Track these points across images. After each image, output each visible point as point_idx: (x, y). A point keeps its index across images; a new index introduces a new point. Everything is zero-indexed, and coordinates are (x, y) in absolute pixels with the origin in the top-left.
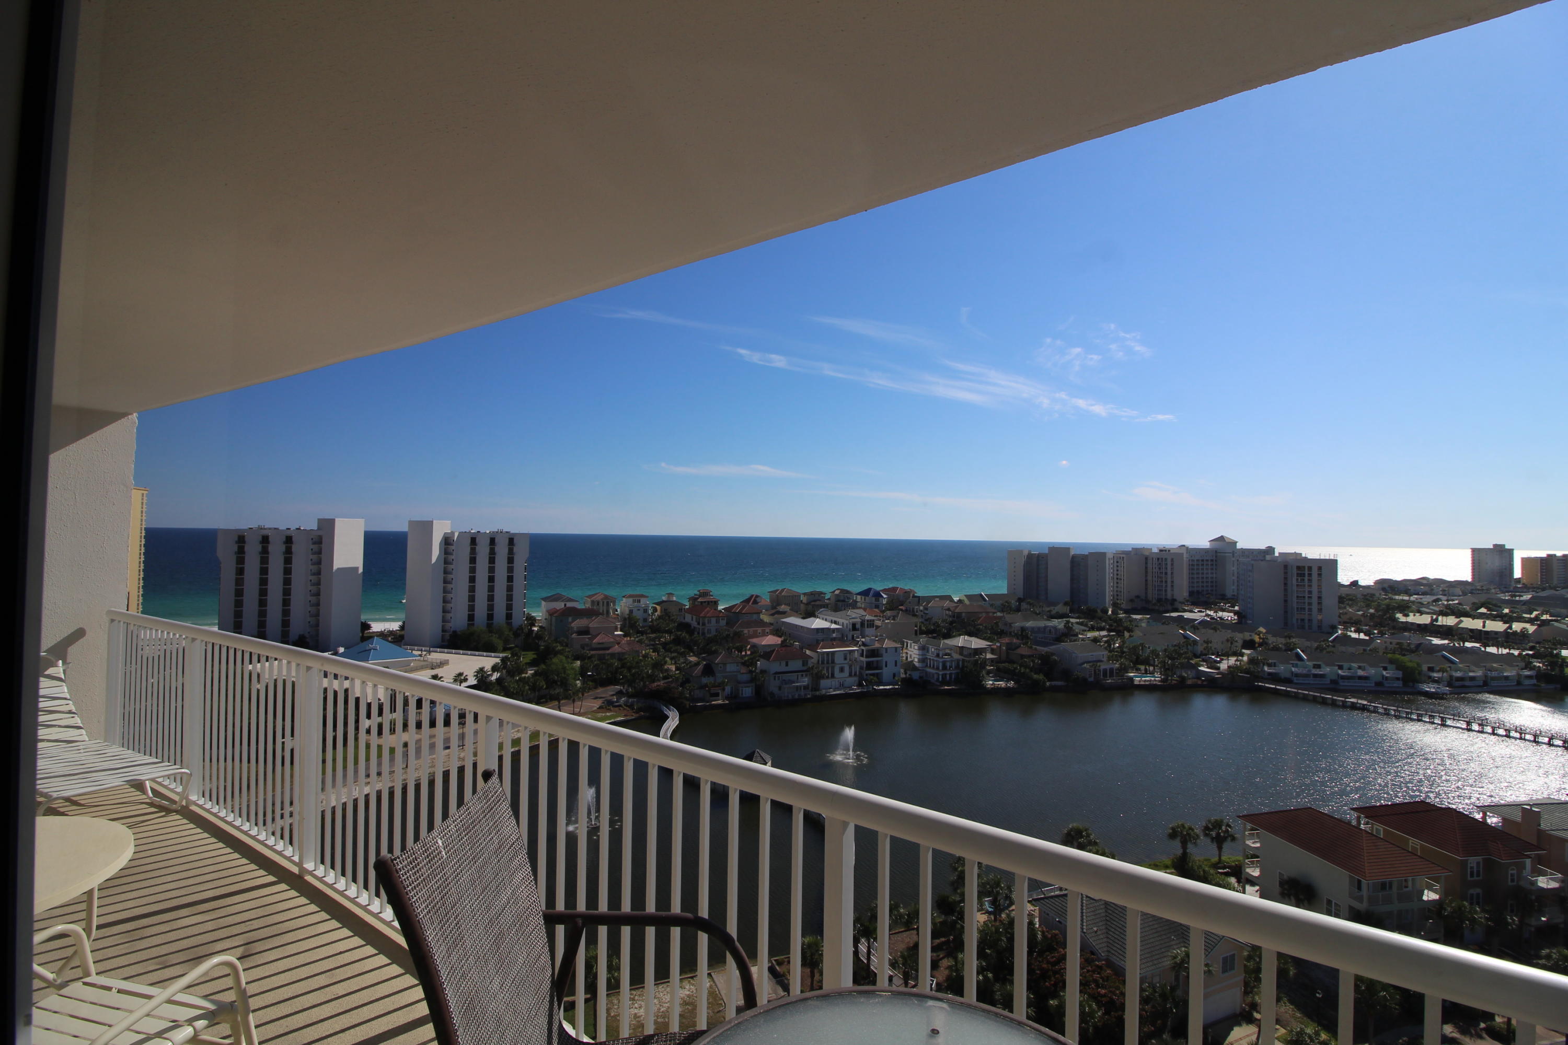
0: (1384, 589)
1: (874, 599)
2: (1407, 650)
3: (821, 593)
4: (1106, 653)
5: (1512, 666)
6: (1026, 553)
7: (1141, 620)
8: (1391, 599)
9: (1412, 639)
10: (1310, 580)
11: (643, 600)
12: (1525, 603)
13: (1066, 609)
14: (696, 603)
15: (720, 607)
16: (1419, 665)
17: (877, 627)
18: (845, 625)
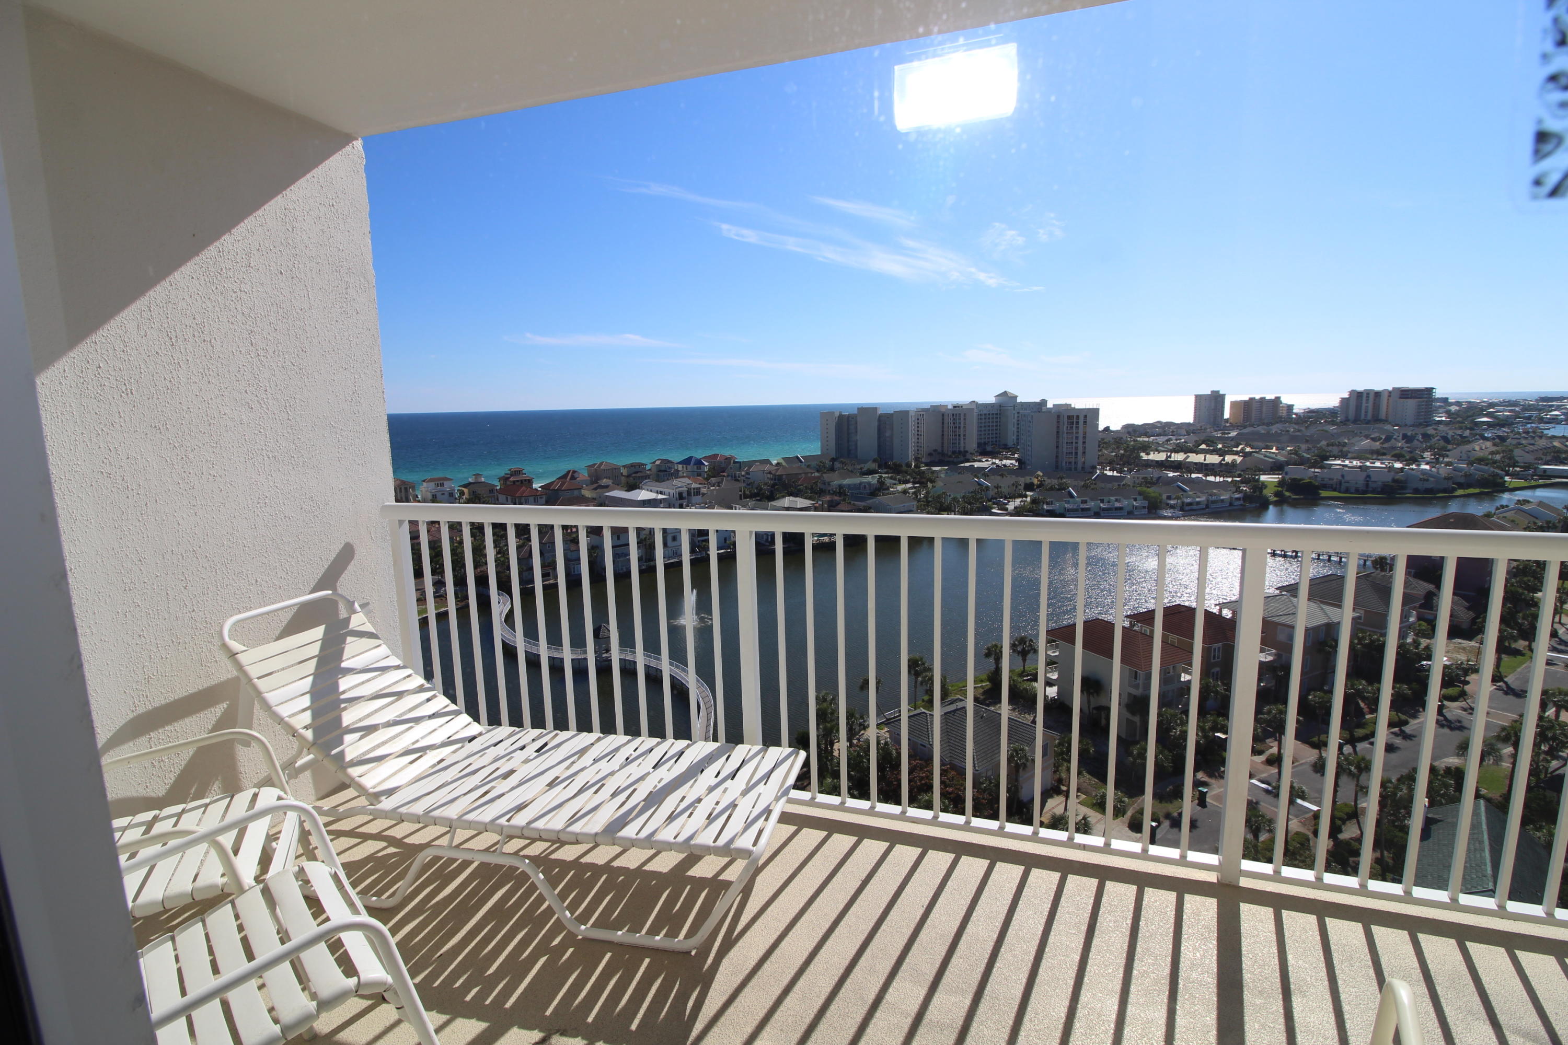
0: (1129, 433)
1: (695, 467)
2: (1150, 483)
3: (640, 465)
4: (915, 503)
5: (1226, 490)
6: (837, 414)
7: (940, 471)
8: (1135, 441)
9: (1153, 473)
10: (1077, 426)
11: (447, 484)
12: (1232, 439)
13: (874, 466)
14: (508, 483)
15: (537, 485)
16: (1161, 495)
17: (704, 494)
18: (671, 494)
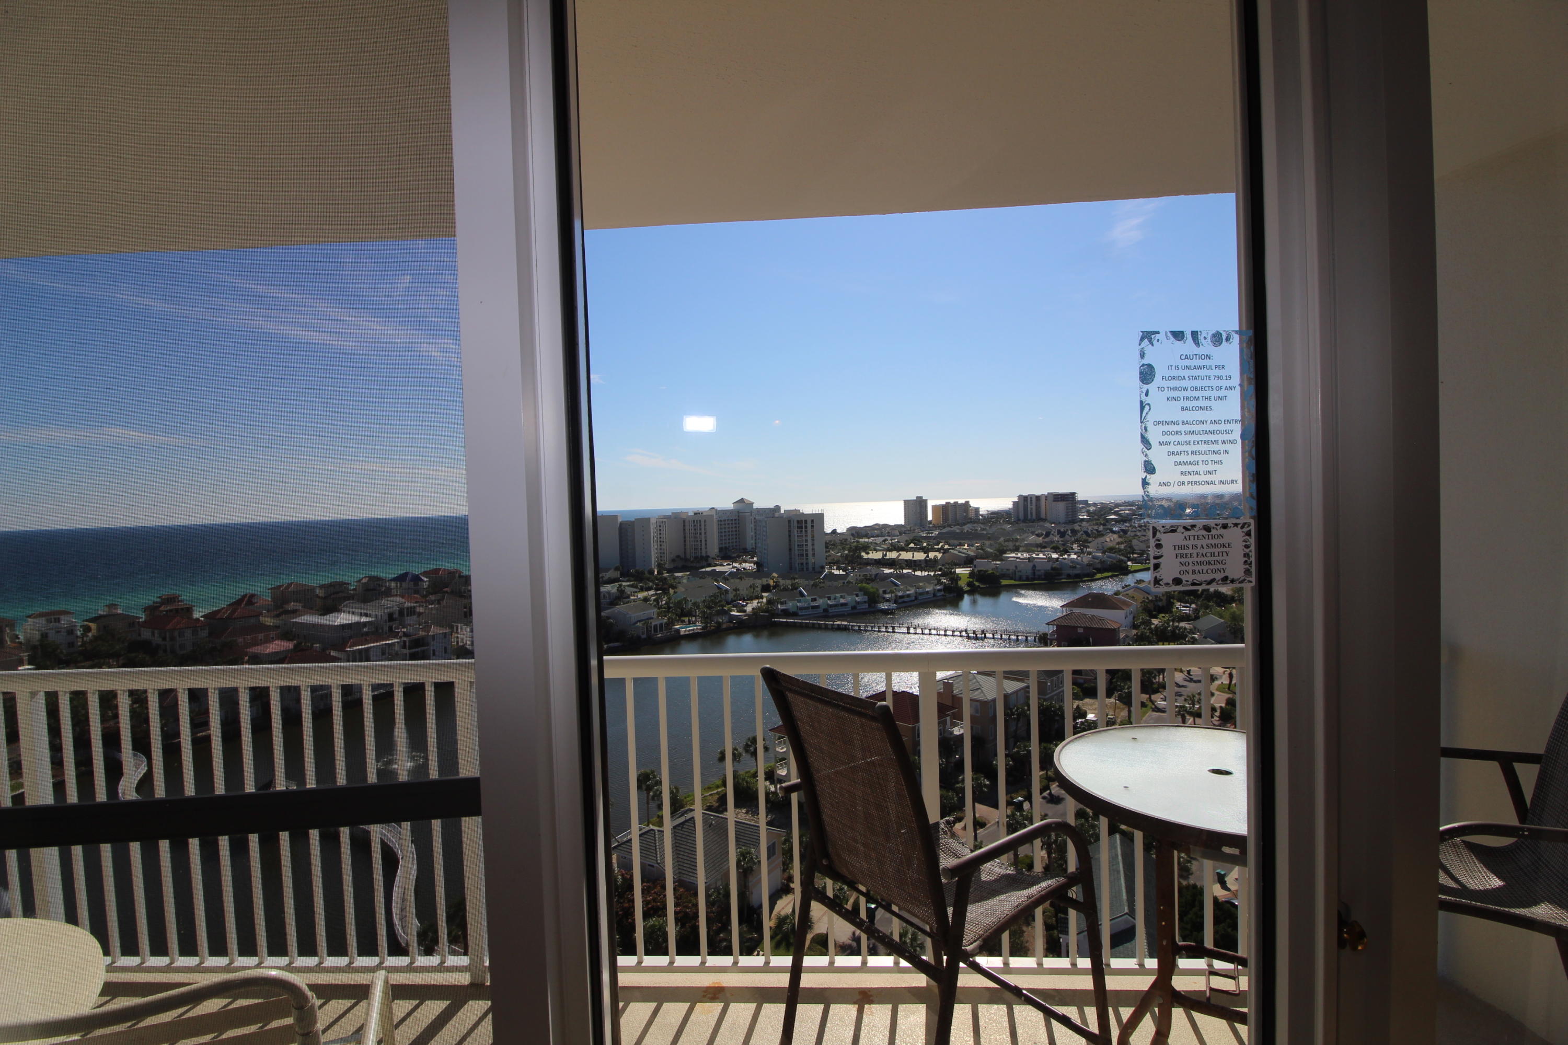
0: (853, 535)
1: (412, 583)
2: (869, 579)
3: (343, 583)
4: (656, 610)
5: (930, 583)
7: (682, 577)
8: (858, 542)
9: (872, 570)
10: (806, 531)
11: (65, 619)
12: (935, 538)
13: (617, 574)
14: (157, 613)
16: (878, 590)
17: (420, 614)
